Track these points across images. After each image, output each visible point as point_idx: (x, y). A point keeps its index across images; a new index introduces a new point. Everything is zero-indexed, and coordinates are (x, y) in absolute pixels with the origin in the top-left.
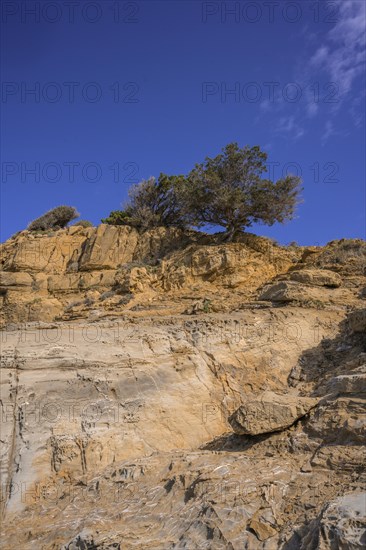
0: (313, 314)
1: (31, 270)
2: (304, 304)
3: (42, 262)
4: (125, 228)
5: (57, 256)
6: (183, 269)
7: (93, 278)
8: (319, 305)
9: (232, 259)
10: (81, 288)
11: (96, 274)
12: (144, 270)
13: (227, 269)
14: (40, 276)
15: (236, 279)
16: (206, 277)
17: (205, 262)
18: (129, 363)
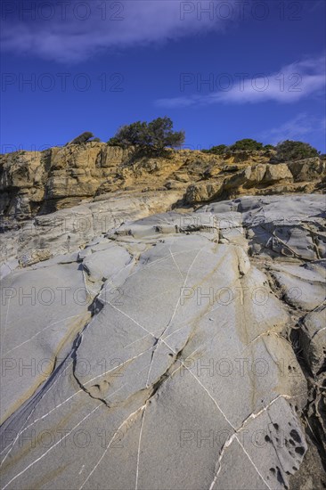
0: (177, 192)
1: (83, 167)
2: (175, 189)
3: (86, 164)
4: (118, 148)
5: (91, 160)
6: (142, 169)
7: (108, 171)
8: (180, 189)
9: (159, 165)
10: (104, 175)
11: (109, 169)
12: (127, 169)
13: (157, 169)
14: (87, 169)
15: (160, 173)
16: (150, 172)
17: (149, 167)
18: (131, 209)
